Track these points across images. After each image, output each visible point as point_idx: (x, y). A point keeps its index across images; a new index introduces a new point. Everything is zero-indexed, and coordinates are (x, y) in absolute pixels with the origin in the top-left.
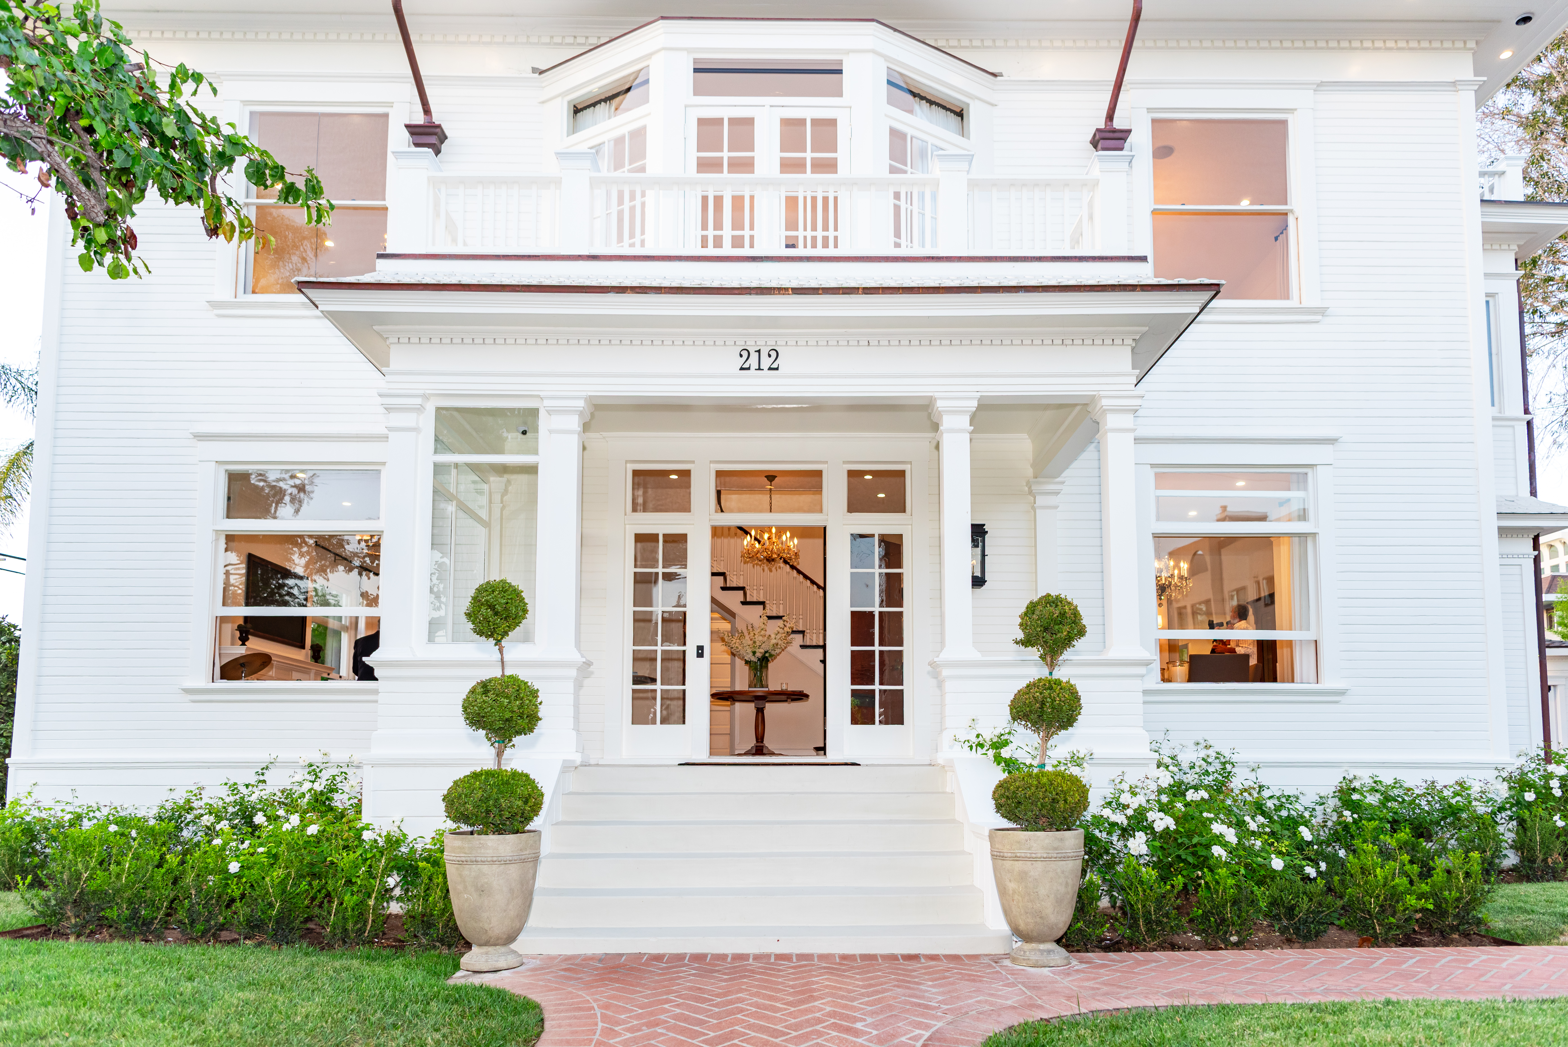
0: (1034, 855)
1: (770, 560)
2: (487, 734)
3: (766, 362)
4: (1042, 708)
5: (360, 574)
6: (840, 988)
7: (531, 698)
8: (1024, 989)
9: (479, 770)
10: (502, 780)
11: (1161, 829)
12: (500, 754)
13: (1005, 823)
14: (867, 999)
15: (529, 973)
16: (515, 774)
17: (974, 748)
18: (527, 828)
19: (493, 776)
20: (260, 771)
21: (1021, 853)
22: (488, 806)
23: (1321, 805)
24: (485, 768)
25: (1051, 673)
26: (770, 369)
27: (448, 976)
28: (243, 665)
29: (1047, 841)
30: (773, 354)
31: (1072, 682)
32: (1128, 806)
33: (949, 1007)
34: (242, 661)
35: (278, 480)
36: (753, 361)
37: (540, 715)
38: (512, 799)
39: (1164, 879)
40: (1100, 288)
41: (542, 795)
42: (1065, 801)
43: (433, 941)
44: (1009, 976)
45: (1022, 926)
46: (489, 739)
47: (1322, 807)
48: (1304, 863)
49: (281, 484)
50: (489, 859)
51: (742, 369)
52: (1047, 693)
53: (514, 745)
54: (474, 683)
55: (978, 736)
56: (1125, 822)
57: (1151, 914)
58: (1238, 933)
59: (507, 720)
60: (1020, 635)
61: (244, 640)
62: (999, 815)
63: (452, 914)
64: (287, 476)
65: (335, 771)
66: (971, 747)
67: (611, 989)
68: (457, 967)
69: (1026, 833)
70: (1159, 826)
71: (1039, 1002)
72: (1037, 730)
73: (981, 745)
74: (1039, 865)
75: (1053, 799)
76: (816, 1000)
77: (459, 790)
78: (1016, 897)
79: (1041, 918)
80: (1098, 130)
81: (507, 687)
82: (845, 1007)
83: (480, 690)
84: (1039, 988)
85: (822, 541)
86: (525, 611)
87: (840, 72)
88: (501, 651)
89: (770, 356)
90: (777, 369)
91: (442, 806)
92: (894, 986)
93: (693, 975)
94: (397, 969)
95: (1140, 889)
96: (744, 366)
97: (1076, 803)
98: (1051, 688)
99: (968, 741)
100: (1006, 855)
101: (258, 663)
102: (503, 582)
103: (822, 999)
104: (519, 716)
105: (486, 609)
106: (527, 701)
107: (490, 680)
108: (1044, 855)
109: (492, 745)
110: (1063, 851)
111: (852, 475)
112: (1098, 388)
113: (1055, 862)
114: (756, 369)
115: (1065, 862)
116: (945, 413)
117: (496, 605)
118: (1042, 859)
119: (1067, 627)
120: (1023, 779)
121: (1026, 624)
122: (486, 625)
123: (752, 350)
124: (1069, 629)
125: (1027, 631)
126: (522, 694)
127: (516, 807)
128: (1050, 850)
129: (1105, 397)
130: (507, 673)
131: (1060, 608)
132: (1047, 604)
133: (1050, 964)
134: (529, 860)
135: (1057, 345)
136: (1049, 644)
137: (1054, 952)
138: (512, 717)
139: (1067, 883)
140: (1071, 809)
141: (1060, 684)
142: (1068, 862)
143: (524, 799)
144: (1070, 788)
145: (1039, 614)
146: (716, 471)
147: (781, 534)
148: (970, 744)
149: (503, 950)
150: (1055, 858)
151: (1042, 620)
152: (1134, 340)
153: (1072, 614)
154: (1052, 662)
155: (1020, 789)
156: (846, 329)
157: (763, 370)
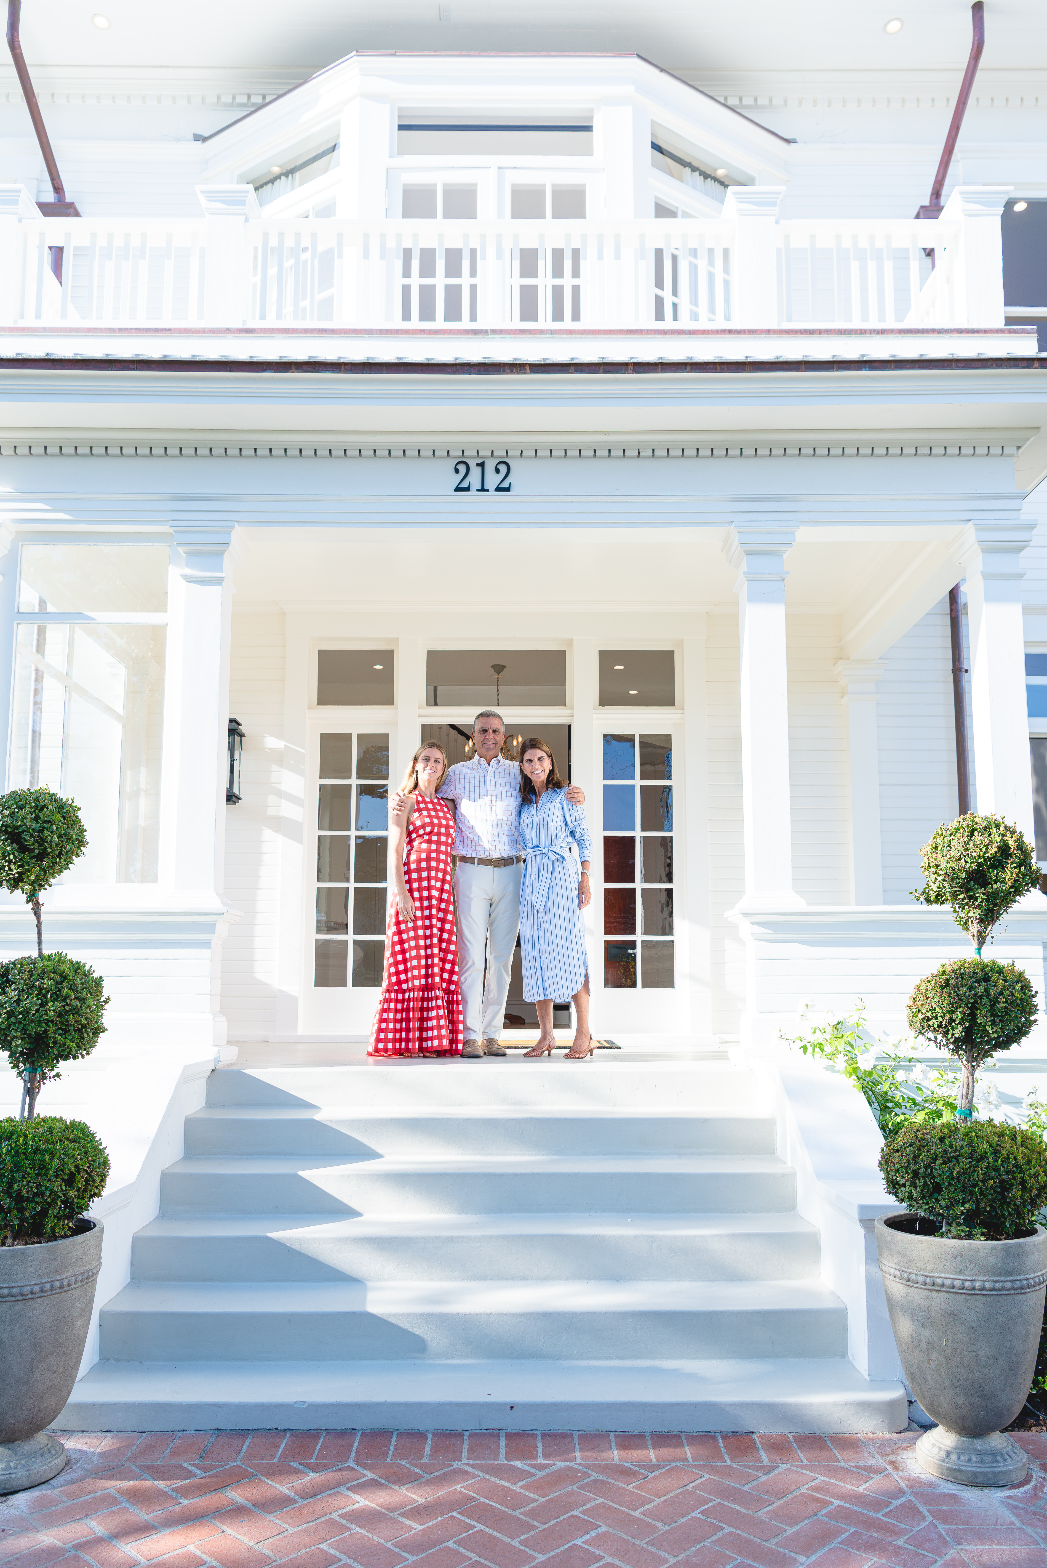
0: (967, 1285)
2: (10, 1058)
3: (493, 480)
7: (87, 994)
12: (31, 1092)
17: (810, 1049)
19: (9, 1138)
21: (944, 1277)
25: (979, 953)
26: (498, 489)
29: (993, 1259)
30: (503, 469)
31: (1019, 968)
36: (474, 478)
37: (104, 1022)
38: (41, 1180)
40: (980, 363)
42: (1023, 1183)
46: (14, 1067)
51: (458, 489)
52: (980, 989)
53: (58, 1075)
66: (805, 1048)
72: (959, 1052)
73: (822, 1047)
74: (979, 1302)
75: (1001, 1183)
78: (936, 1360)
79: (982, 1396)
80: (922, 207)
81: (43, 976)
85: (565, 742)
87: (588, 128)
88: (36, 910)
89: (497, 471)
90: (508, 489)
96: (462, 486)
99: (797, 1033)
104: (60, 1028)
105: (6, 840)
106: (76, 1003)
107: (14, 963)
108: (988, 1285)
109: (19, 1074)
110: (1022, 1277)
111: (607, 658)
112: (968, 515)
113: (1008, 1297)
114: (478, 490)
115: (1024, 1296)
116: (749, 553)
117: (23, 832)
118: (984, 1292)
119: (1012, 873)
120: (942, 1139)
121: (937, 866)
122: (7, 868)
123: (472, 463)
124: (1015, 876)
125: (940, 878)
126: (65, 991)
127: (48, 1193)
128: (999, 1275)
129: (979, 529)
130: (46, 952)
131: (999, 839)
132: (973, 831)
133: (1001, 1483)
134: (73, 1286)
135: (908, 456)
136: (979, 900)
137: (1002, 1456)
138: (45, 1031)
139: (1027, 1333)
140: (1031, 1198)
141: (1000, 971)
142: (1028, 1295)
143: (66, 1177)
144: (1029, 1162)
145: (960, 849)
146: (428, 652)
147: (511, 738)
148: (803, 1044)
149: (27, 1447)
150: (1008, 1290)
151: (968, 860)
152: (1019, 448)
153: (1018, 849)
154: (980, 933)
155: (940, 1161)
156: (607, 433)
157: (488, 491)
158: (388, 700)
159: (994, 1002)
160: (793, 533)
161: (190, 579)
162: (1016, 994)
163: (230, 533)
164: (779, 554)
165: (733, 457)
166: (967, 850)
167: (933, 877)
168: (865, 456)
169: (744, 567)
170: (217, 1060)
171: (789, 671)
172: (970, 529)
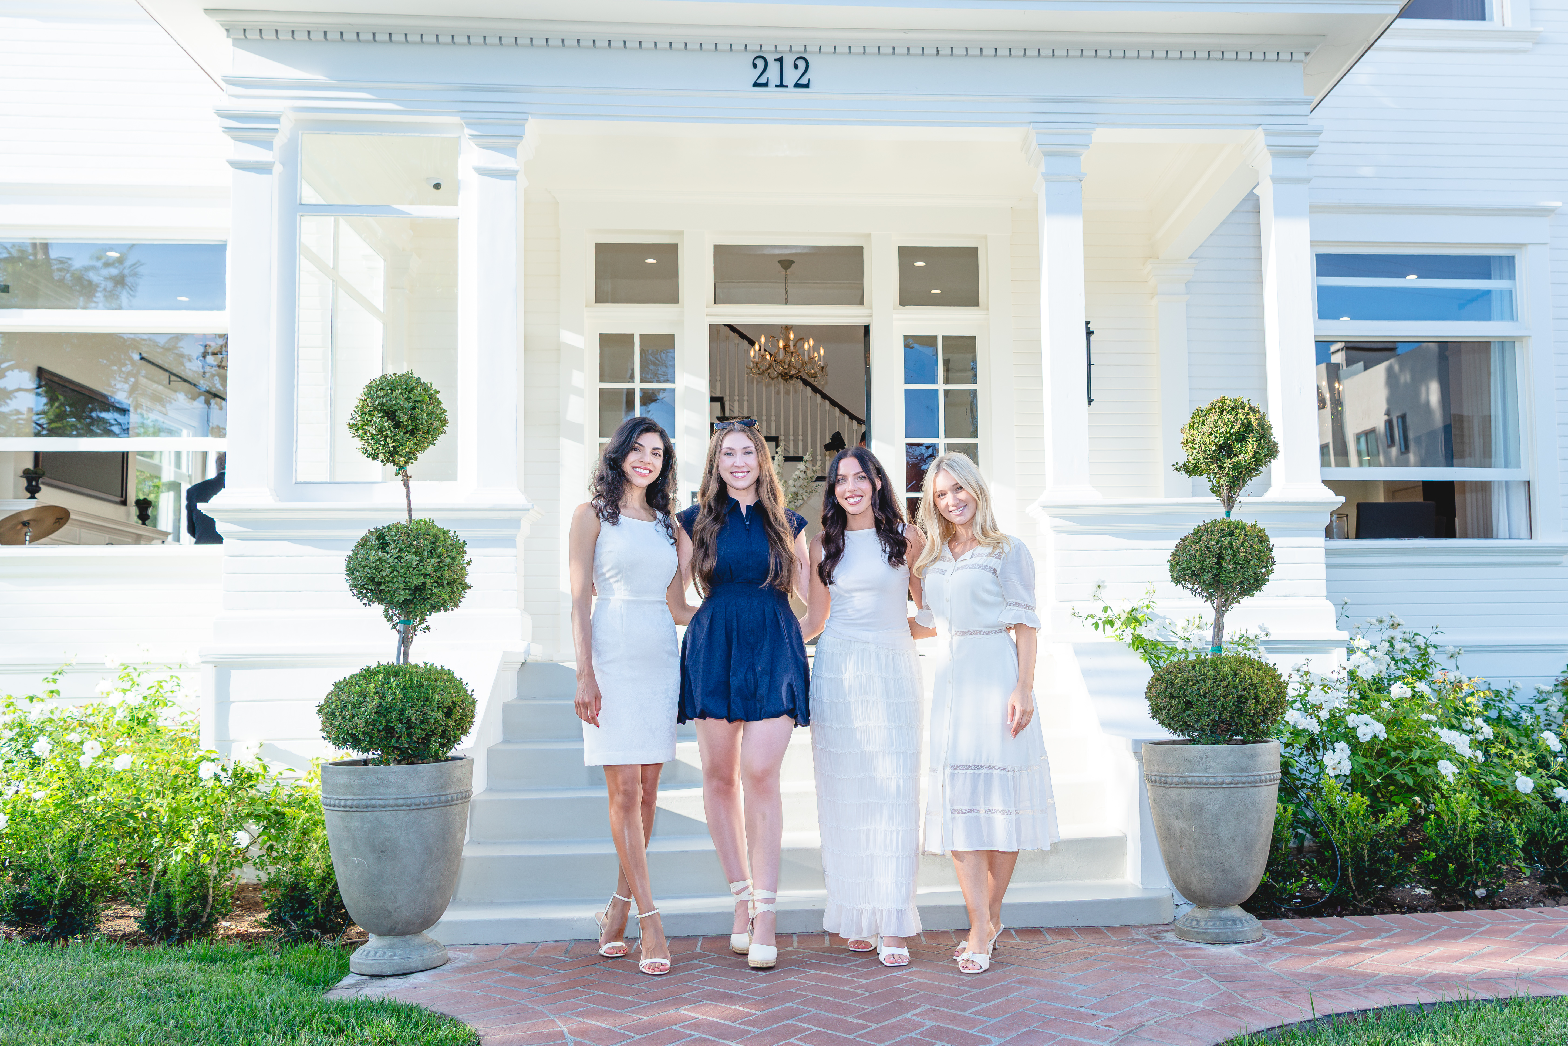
0: (1212, 780)
1: (786, 377)
2: (386, 610)
3: (791, 76)
4: (1218, 563)
5: (208, 403)
6: (942, 989)
7: (454, 554)
8: (1213, 981)
9: (374, 665)
10: (411, 680)
11: (1368, 738)
12: (405, 642)
13: (1165, 734)
14: (984, 1005)
15: (458, 976)
16: (430, 670)
17: (1101, 626)
18: (451, 753)
19: (396, 675)
20: (51, 676)
21: (1193, 776)
22: (388, 722)
23: (1540, 702)
24: (384, 662)
25: (1228, 513)
26: (797, 85)
27: (329, 983)
28: (25, 524)
29: (1231, 759)
30: (802, 64)
31: (1260, 526)
32: (1319, 707)
33: (1112, 1014)
34: (25, 518)
35: (87, 269)
36: (773, 74)
37: (468, 580)
38: (426, 710)
39: (1376, 811)
41: (474, 703)
42: (1256, 698)
43: (309, 926)
44: (1184, 960)
45: (1195, 884)
46: (390, 619)
47: (1544, 705)
48: (1554, 782)
49: (93, 276)
50: (392, 802)
51: (756, 85)
52: (1226, 542)
53: (428, 628)
54: (363, 533)
55: (1105, 609)
56: (1316, 729)
57: (1364, 861)
58: (1485, 885)
59: (417, 588)
60: (1182, 456)
61: (33, 491)
62: (1156, 721)
63: (336, 886)
64: (99, 264)
65: (164, 675)
66: (1096, 625)
67: (587, 1000)
68: (344, 969)
69: (1199, 747)
70: (1365, 734)
71: (1244, 1002)
72: (1210, 597)
73: (1111, 623)
74: (1220, 794)
75: (1239, 697)
76: (907, 1010)
77: (344, 696)
78: (1186, 841)
79: (1223, 871)
81: (417, 537)
82: (953, 1019)
83: (373, 542)
84: (1234, 979)
85: (862, 346)
86: (444, 422)
88: (406, 483)
89: (796, 67)
90: (807, 86)
91: (317, 721)
92: (1020, 982)
93: (712, 971)
94: (249, 975)
95: (1347, 825)
96: (761, 81)
97: (1271, 703)
98: (1231, 534)
99: (1093, 617)
100: (1169, 780)
101: (50, 520)
102: (408, 377)
103: (918, 1006)
104: (436, 582)
105: (382, 417)
106: (448, 560)
107: (389, 528)
108: (1228, 780)
109: (394, 627)
110: (1255, 773)
111: (906, 254)
112: (1259, 120)
113: (1244, 790)
114: (776, 86)
115: (1256, 789)
116: (1047, 154)
117: (396, 411)
118: (1225, 786)
119: (1253, 445)
120: (1194, 668)
121: (1193, 441)
122: (382, 443)
123: (770, 59)
124: (1255, 448)
125: (1195, 451)
126: (440, 549)
127: (432, 721)
128: (1236, 772)
129: (1268, 133)
130: (416, 516)
131: (1243, 418)
132: (1223, 411)
133: (1239, 940)
134: (455, 802)
135: (1201, 59)
136: (1227, 470)
137: (1241, 921)
138: (424, 583)
139: (1260, 819)
140: (1264, 711)
141: (1243, 528)
142: (1261, 789)
143: (445, 710)
144: (1262, 682)
145: (1211, 426)
146: (715, 246)
147: (801, 342)
148: (1094, 621)
149: (416, 940)
150: (1244, 783)
151: (1217, 435)
152: (1307, 54)
153: (1259, 426)
154: (1229, 497)
155: (1191, 683)
156: (906, 31)
157: (787, 86)
158: (672, 298)
159: (1236, 553)
160: (1090, 135)
161: (484, 172)
162: (1255, 546)
163: (523, 125)
164: (1077, 156)
165: (1030, 57)
166: (1216, 427)
167: (1190, 450)
168: (1159, 59)
169: (1043, 168)
170: (527, 652)
171: (1086, 269)
172: (1259, 133)
